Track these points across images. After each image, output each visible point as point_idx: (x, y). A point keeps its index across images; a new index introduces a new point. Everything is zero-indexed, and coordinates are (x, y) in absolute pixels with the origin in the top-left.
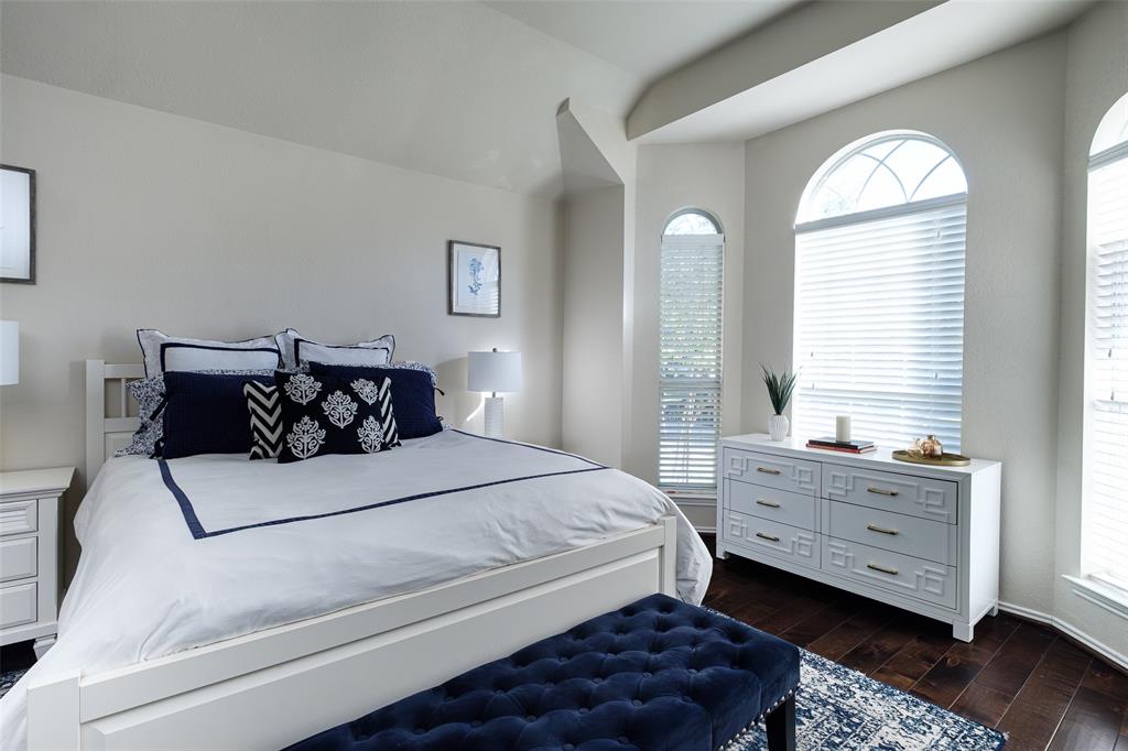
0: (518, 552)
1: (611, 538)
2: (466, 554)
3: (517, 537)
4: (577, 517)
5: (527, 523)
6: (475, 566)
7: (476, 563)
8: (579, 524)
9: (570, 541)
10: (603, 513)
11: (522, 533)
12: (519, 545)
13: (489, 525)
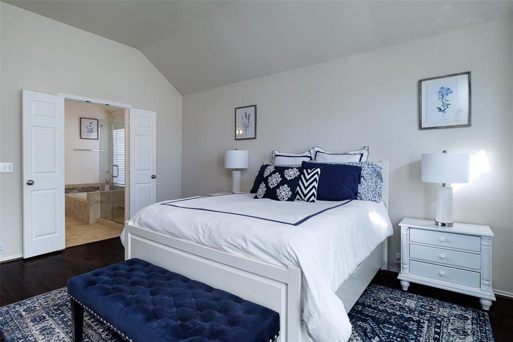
0: (202, 240)
1: (252, 259)
2: (186, 231)
3: (204, 233)
4: (230, 237)
5: (210, 230)
6: (187, 237)
7: (188, 236)
8: (231, 242)
9: (223, 247)
10: (245, 241)
11: (207, 233)
12: (204, 237)
13: (197, 224)
